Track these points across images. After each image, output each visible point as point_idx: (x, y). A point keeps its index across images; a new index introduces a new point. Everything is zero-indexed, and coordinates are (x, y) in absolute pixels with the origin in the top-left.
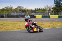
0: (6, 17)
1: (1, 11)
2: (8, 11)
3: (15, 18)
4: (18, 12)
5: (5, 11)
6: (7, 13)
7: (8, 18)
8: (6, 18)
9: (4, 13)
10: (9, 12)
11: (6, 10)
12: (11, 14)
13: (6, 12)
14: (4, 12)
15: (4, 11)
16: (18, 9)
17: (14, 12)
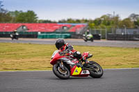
0: (104, 38)
1: (93, 24)
2: (108, 24)
3: (124, 40)
4: (132, 27)
5: (102, 25)
6: (106, 29)
7: (108, 39)
8: (105, 41)
9: (100, 28)
10: (110, 26)
11: (104, 23)
12: (115, 32)
13: (105, 26)
14: (99, 26)
15: (99, 24)
16: (132, 20)
17: (122, 27)
